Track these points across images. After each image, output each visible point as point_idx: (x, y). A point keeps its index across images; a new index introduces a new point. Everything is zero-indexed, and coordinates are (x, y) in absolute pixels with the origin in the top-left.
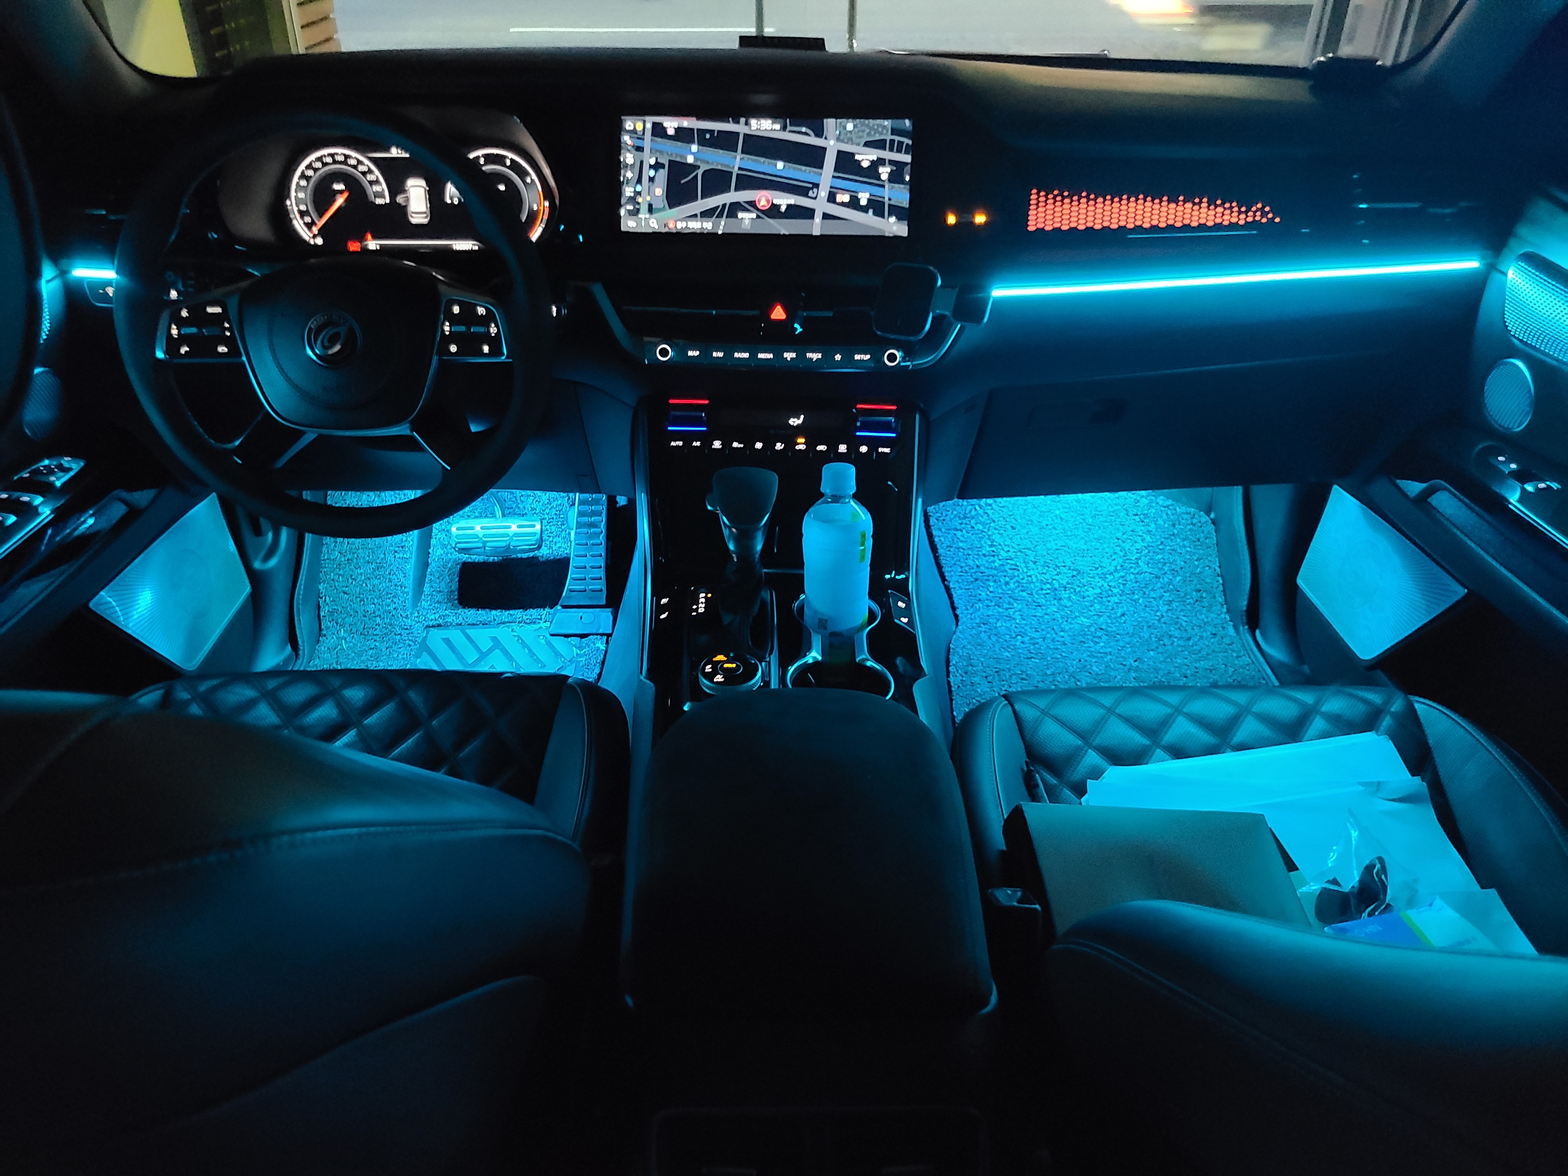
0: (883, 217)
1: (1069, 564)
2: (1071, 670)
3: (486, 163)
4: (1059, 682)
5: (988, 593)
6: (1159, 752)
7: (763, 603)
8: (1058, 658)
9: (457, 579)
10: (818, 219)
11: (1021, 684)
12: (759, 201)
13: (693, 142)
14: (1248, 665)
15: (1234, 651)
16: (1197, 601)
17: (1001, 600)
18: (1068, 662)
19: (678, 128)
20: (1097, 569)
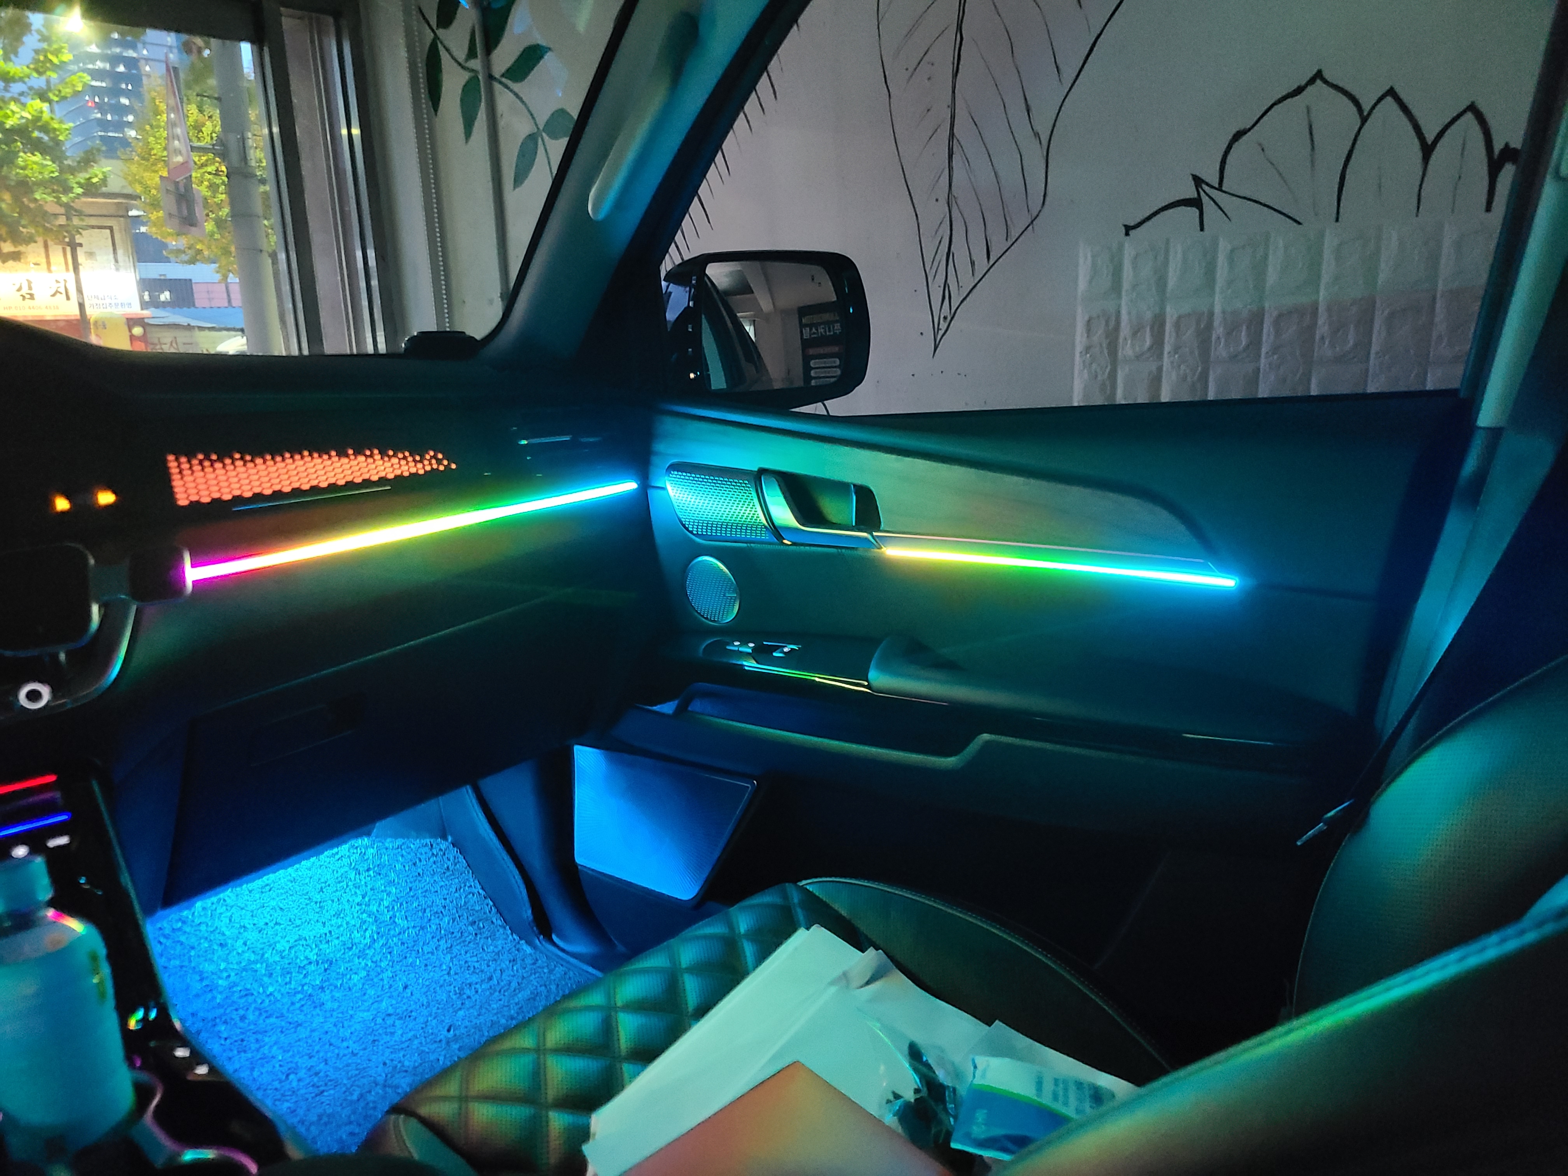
6: (626, 1067)
8: (356, 1075)
14: (565, 974)
15: (543, 967)
16: (476, 934)
18: (371, 1072)
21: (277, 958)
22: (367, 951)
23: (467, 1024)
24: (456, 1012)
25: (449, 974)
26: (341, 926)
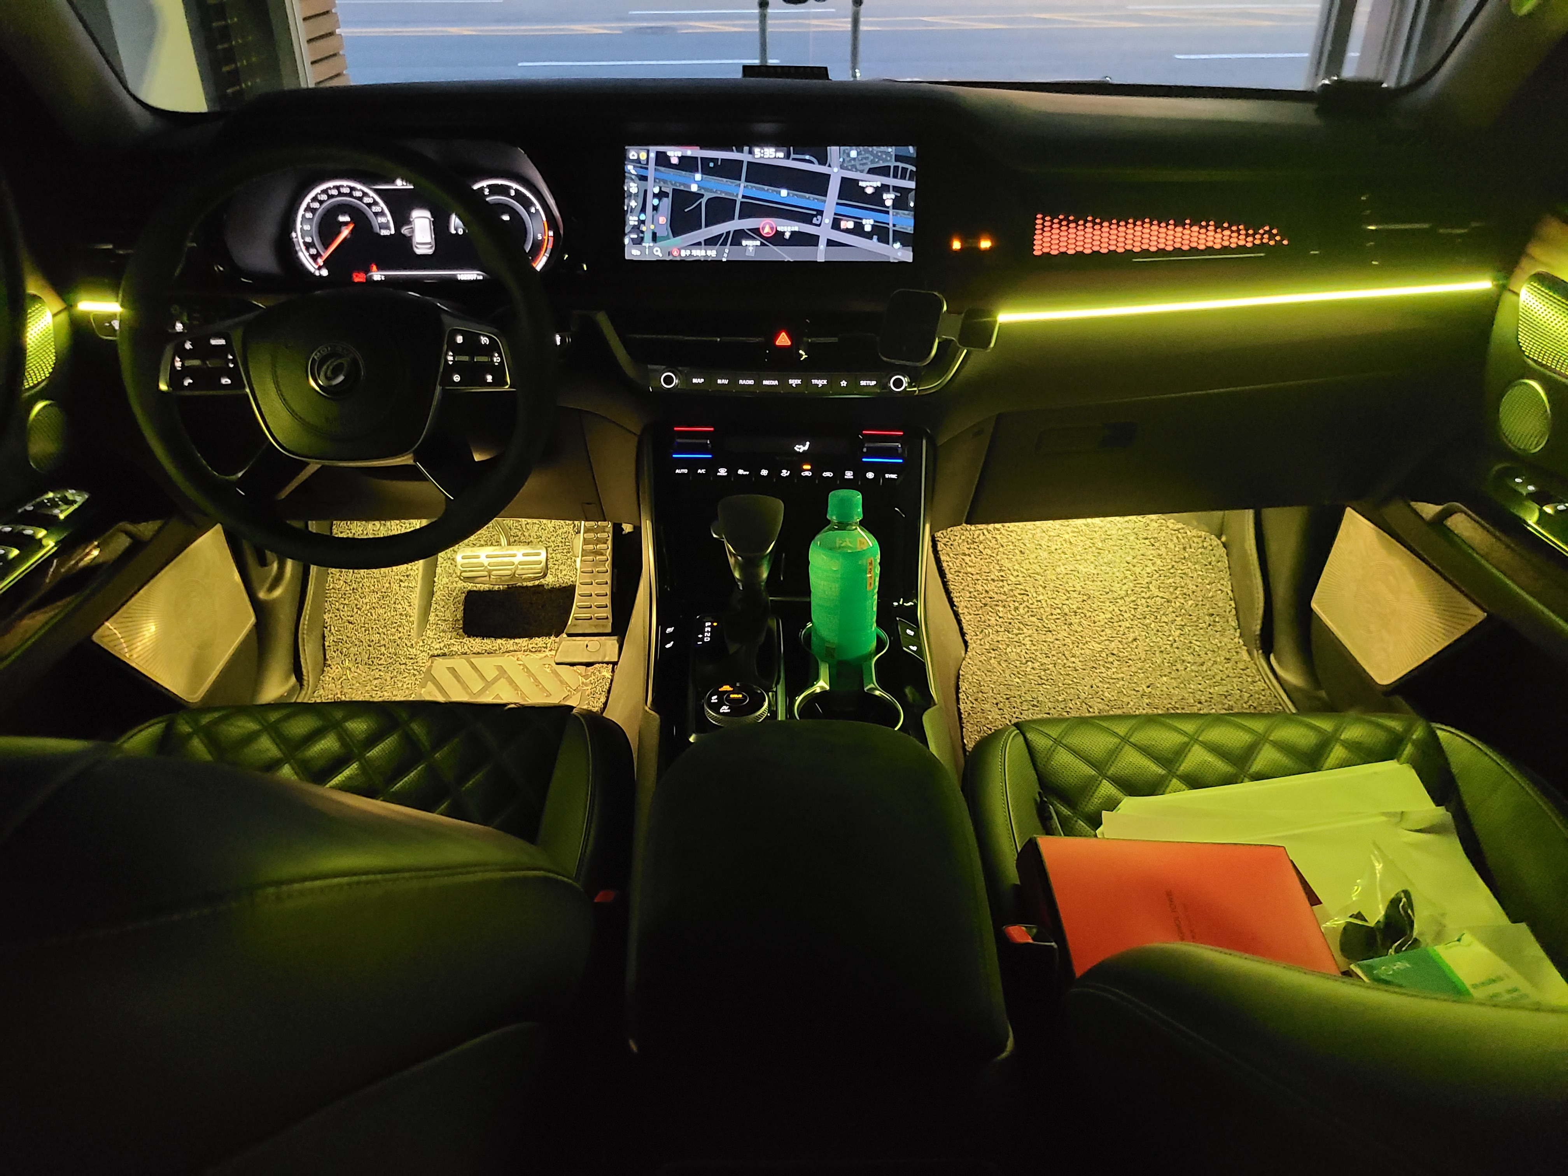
0: (888, 244)
1: (1078, 588)
2: (1083, 696)
3: (492, 193)
4: (1071, 708)
5: (998, 618)
6: (1174, 780)
7: (770, 630)
8: (1069, 685)
9: (462, 608)
10: (822, 245)
11: (1032, 711)
12: (763, 228)
13: (697, 171)
14: (1263, 690)
15: (1249, 676)
16: (1210, 625)
17: (1010, 626)
18: (1080, 688)
19: (682, 157)
20: (1107, 593)
21: (1054, 578)
23: (1164, 689)
24: (1161, 676)
25: (1172, 645)
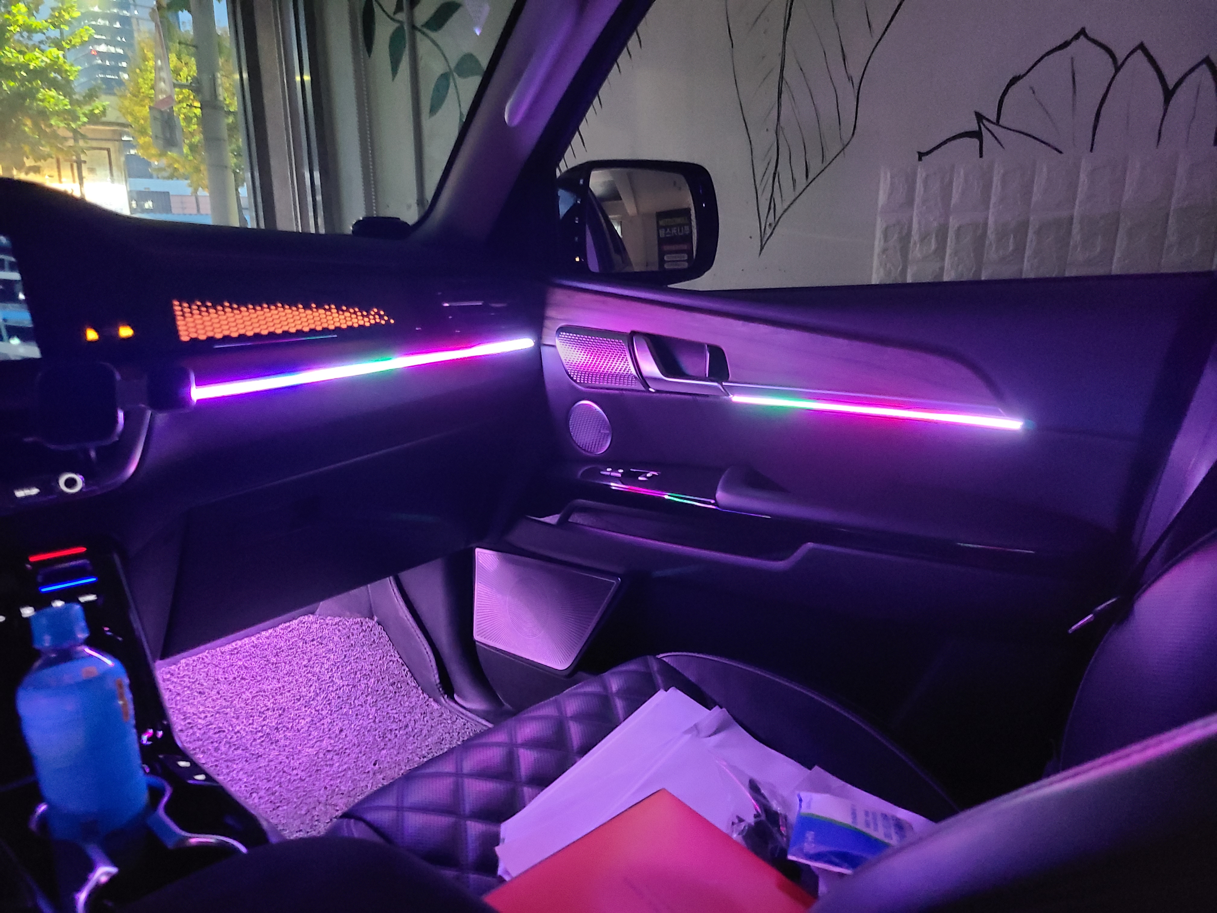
0: (2, 340)
1: (270, 706)
2: (323, 799)
6: (526, 790)
8: (304, 796)
14: (464, 724)
15: (447, 719)
16: (395, 692)
18: (316, 794)
21: (243, 705)
22: (312, 702)
23: (389, 760)
24: (380, 751)
25: (374, 721)
26: (292, 682)
